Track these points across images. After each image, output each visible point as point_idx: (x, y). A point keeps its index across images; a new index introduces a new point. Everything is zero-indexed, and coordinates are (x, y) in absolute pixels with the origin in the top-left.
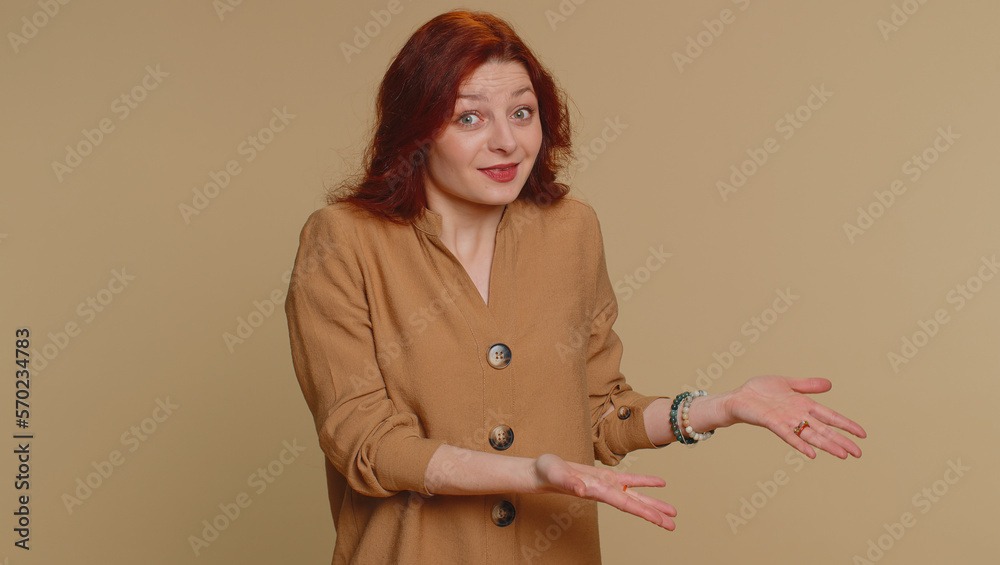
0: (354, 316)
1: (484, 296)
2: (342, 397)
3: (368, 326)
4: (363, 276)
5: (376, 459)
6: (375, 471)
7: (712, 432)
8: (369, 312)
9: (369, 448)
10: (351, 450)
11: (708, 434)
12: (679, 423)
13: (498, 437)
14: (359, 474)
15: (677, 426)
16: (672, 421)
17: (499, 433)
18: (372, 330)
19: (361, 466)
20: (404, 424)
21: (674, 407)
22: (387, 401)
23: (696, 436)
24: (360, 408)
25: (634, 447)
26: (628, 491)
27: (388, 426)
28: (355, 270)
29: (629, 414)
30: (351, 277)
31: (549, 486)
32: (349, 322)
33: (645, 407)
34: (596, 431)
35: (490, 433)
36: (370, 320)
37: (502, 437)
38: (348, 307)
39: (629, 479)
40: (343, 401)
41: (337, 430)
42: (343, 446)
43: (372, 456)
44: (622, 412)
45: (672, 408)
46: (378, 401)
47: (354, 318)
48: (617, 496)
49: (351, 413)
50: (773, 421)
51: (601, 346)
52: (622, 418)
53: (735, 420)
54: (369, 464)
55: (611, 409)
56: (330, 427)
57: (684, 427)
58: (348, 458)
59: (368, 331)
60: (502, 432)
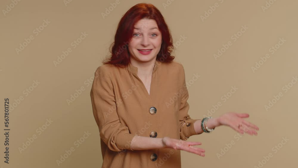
0: (110, 98)
1: (149, 92)
2: (107, 122)
3: (114, 101)
4: (113, 86)
5: (116, 141)
6: (116, 144)
7: (214, 129)
8: (115, 97)
9: (114, 137)
10: (109, 138)
11: (213, 130)
12: (204, 126)
13: (152, 135)
14: (111, 145)
15: (203, 127)
16: (202, 126)
17: (153, 134)
18: (115, 102)
19: (112, 143)
20: (124, 130)
21: (203, 121)
22: (120, 123)
23: (209, 130)
24: (111, 126)
25: (192, 135)
26: (190, 146)
27: (119, 131)
28: (111, 85)
29: (190, 125)
30: (109, 87)
31: (166, 146)
32: (109, 100)
33: (194, 122)
34: (180, 130)
35: (150, 133)
36: (115, 100)
37: (153, 135)
38: (108, 96)
39: (190, 143)
40: (107, 123)
41: (105, 132)
42: (107, 137)
43: (115, 140)
44: (188, 124)
45: (202, 122)
46: (117, 123)
47: (110, 99)
48: (187, 148)
49: (109, 127)
50: (231, 124)
51: (183, 106)
52: (187, 126)
53: (220, 124)
54: (114, 143)
55: (185, 123)
56: (103, 132)
57: (205, 127)
58: (108, 140)
59: (114, 103)
60: (153, 133)
